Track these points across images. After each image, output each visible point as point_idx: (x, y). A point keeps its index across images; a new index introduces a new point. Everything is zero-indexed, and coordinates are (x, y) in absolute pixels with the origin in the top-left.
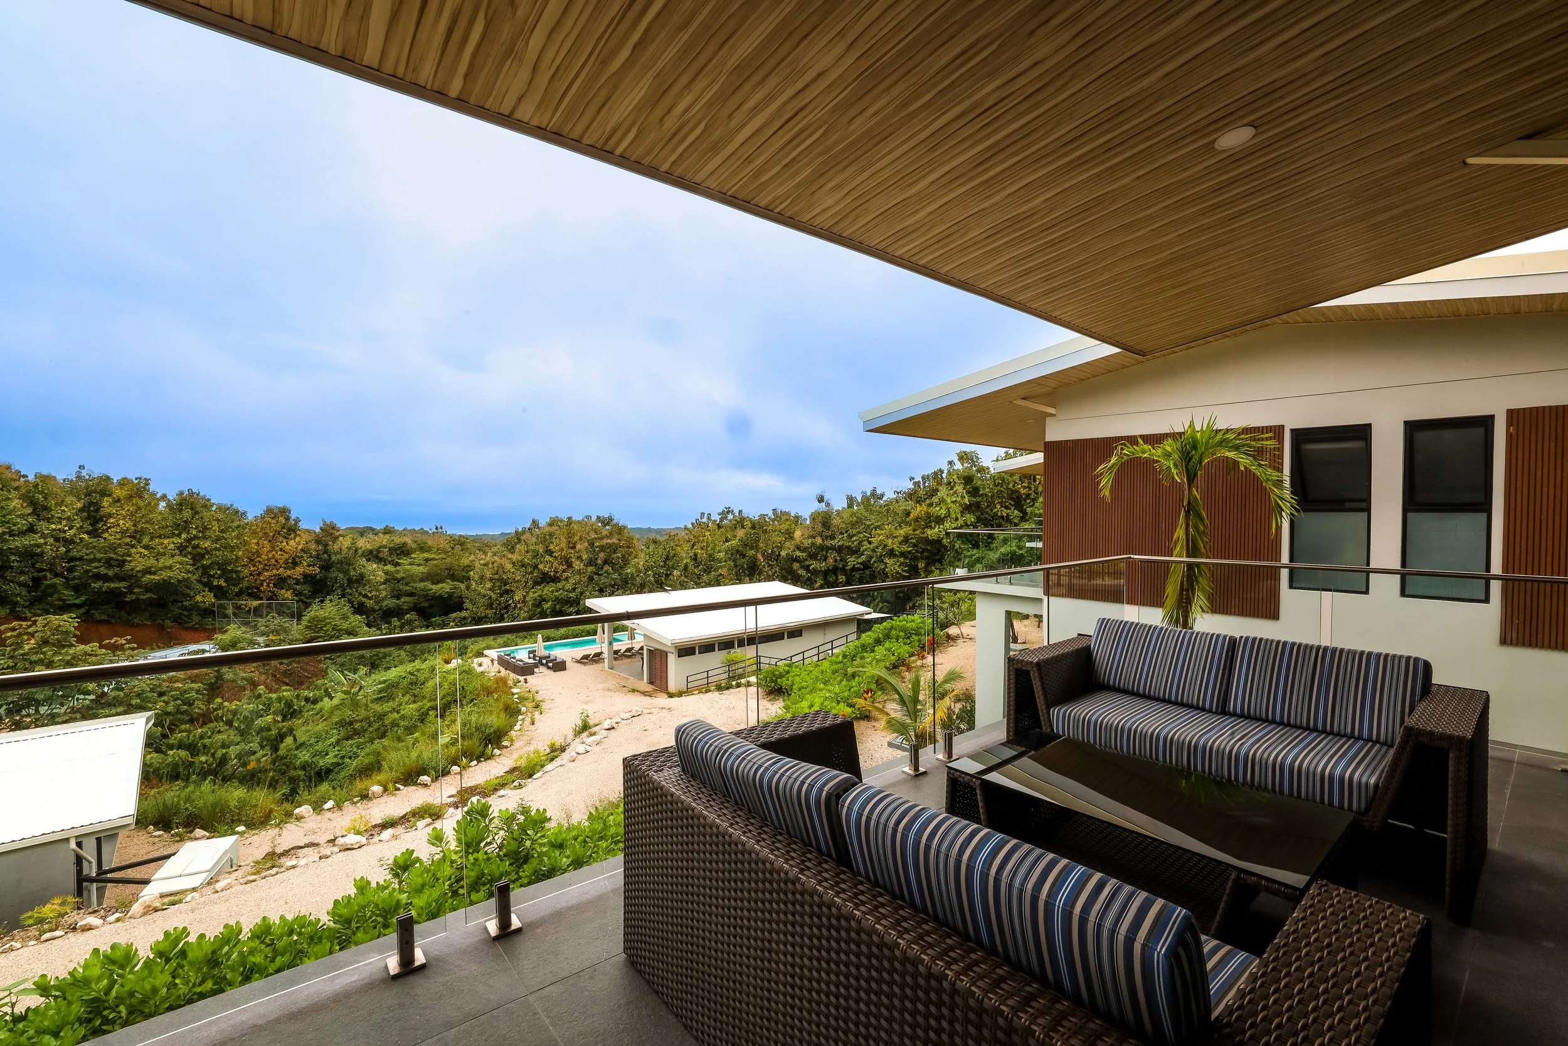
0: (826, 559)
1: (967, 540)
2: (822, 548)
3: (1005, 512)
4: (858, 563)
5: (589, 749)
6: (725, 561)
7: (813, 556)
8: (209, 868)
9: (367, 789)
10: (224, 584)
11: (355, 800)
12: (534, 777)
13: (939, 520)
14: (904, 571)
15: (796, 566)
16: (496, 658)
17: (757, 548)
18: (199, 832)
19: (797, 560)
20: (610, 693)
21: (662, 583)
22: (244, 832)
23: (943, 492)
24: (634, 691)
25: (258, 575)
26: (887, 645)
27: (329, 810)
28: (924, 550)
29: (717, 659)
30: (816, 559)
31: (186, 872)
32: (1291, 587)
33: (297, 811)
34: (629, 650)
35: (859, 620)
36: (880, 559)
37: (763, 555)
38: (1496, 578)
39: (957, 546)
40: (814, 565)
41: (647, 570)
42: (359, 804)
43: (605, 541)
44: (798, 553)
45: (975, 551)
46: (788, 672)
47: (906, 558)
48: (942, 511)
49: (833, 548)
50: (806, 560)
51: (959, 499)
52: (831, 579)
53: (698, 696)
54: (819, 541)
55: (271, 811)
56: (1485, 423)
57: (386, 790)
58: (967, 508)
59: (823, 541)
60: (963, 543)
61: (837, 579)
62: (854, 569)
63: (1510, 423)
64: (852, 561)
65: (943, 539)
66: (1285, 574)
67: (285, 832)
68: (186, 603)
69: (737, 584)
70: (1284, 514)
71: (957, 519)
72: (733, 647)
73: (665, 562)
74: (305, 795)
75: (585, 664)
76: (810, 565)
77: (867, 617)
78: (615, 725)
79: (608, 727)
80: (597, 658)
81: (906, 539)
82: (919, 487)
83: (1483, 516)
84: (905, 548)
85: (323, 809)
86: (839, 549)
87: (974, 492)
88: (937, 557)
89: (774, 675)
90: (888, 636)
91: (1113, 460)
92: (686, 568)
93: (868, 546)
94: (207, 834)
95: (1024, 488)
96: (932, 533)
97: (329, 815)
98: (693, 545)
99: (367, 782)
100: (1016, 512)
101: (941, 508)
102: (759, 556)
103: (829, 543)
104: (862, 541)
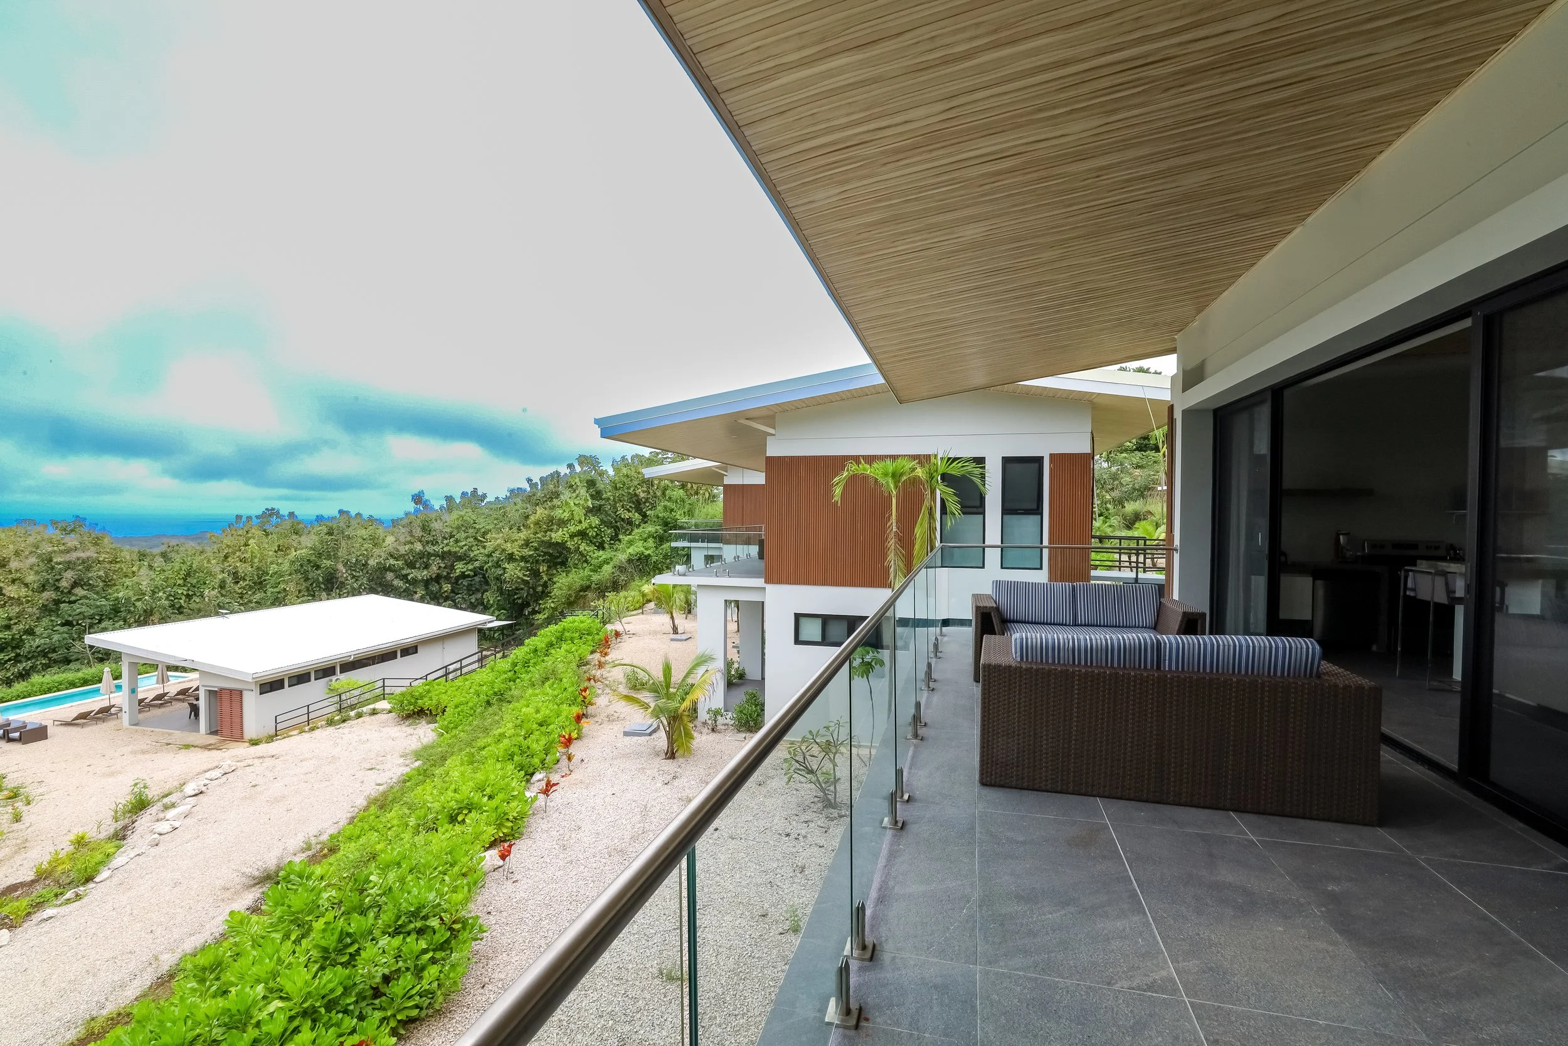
0: (427, 567)
1: (591, 541)
2: (422, 555)
3: (627, 515)
4: (468, 570)
5: (176, 824)
6: (290, 574)
7: (411, 565)
12: (97, 879)
13: (562, 523)
14: (525, 575)
15: (390, 576)
17: (336, 557)
19: (390, 569)
20: (147, 756)
21: (181, 607)
23: (566, 495)
24: (187, 747)
26: (564, 646)
28: (546, 554)
29: (315, 689)
30: (415, 568)
34: (159, 697)
35: (480, 631)
36: (497, 565)
37: (345, 565)
39: (582, 548)
40: (414, 574)
41: (154, 592)
43: (73, 556)
44: (392, 562)
45: (601, 552)
46: (429, 691)
47: (527, 562)
48: (565, 514)
49: (436, 555)
50: (403, 568)
51: (582, 502)
52: (434, 588)
53: (298, 738)
54: (418, 547)
56: (1039, 460)
58: (590, 511)
59: (424, 546)
60: (588, 545)
61: (441, 588)
62: (463, 576)
63: (1051, 462)
64: (460, 567)
65: (566, 541)
69: (308, 601)
71: (580, 522)
72: (334, 674)
73: (185, 580)
75: (83, 725)
76: (409, 574)
77: (490, 625)
78: (204, 789)
79: (194, 793)
80: (105, 713)
81: (527, 543)
82: (537, 489)
83: (1039, 517)
84: (527, 552)
86: (443, 556)
87: (597, 495)
88: (559, 560)
89: (412, 696)
90: (561, 639)
91: (845, 474)
92: (222, 585)
93: (482, 551)
95: (644, 492)
96: (557, 536)
98: (226, 557)
100: (637, 514)
101: (564, 511)
102: (340, 567)
103: (430, 549)
104: (472, 546)
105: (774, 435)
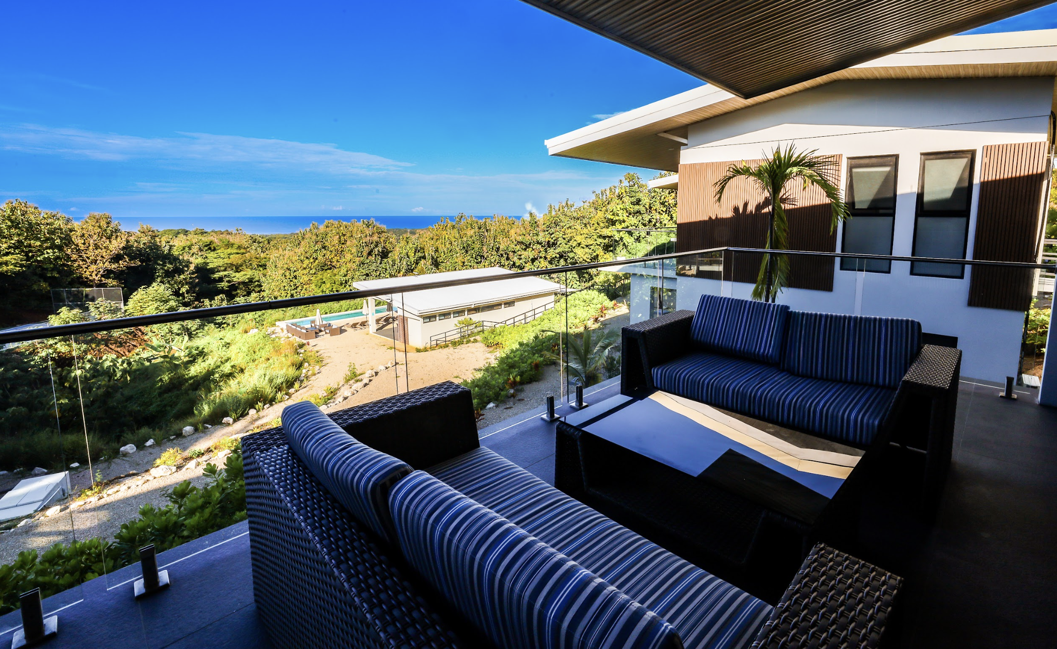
0: (533, 250)
3: (658, 216)
4: (555, 254)
5: (356, 392)
7: (526, 248)
8: (42, 498)
9: (181, 430)
10: (57, 275)
11: (172, 437)
13: (613, 222)
14: (587, 258)
15: (511, 255)
16: (285, 328)
17: (481, 243)
18: (38, 470)
19: (512, 251)
20: (373, 350)
21: (413, 269)
22: (77, 468)
23: (616, 202)
24: (391, 348)
25: (87, 268)
26: (572, 311)
27: (150, 446)
28: (602, 243)
29: (451, 323)
31: (22, 503)
32: (842, 268)
33: (122, 449)
35: (555, 294)
36: (571, 250)
37: (485, 248)
38: (969, 263)
40: (524, 254)
42: (175, 441)
43: (369, 238)
44: (513, 246)
46: (503, 332)
49: (538, 243)
50: (519, 251)
53: (436, 351)
54: (527, 237)
55: (101, 450)
56: (970, 154)
57: (196, 430)
59: (531, 237)
62: (552, 257)
64: (550, 252)
65: (615, 235)
66: (838, 261)
67: (113, 466)
68: (24, 291)
70: (839, 217)
71: (623, 222)
72: (464, 314)
74: (129, 436)
75: (356, 328)
76: (521, 255)
77: (561, 291)
78: (375, 374)
79: (371, 375)
80: (364, 324)
81: (590, 236)
82: (599, 198)
83: (964, 220)
84: (589, 242)
85: (145, 446)
86: (542, 244)
87: (635, 202)
88: (611, 248)
89: (493, 335)
90: (573, 305)
93: (563, 241)
94: (46, 471)
95: (672, 199)
97: (151, 450)
98: (436, 241)
99: (180, 424)
101: (614, 214)
103: (535, 239)
104: (558, 237)
105: (687, 145)
